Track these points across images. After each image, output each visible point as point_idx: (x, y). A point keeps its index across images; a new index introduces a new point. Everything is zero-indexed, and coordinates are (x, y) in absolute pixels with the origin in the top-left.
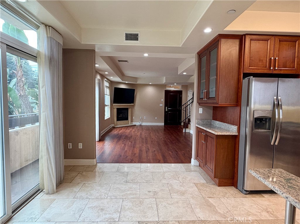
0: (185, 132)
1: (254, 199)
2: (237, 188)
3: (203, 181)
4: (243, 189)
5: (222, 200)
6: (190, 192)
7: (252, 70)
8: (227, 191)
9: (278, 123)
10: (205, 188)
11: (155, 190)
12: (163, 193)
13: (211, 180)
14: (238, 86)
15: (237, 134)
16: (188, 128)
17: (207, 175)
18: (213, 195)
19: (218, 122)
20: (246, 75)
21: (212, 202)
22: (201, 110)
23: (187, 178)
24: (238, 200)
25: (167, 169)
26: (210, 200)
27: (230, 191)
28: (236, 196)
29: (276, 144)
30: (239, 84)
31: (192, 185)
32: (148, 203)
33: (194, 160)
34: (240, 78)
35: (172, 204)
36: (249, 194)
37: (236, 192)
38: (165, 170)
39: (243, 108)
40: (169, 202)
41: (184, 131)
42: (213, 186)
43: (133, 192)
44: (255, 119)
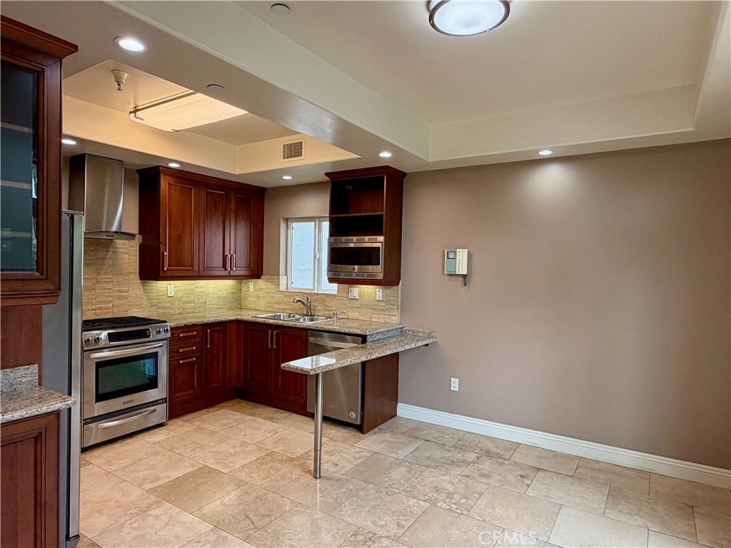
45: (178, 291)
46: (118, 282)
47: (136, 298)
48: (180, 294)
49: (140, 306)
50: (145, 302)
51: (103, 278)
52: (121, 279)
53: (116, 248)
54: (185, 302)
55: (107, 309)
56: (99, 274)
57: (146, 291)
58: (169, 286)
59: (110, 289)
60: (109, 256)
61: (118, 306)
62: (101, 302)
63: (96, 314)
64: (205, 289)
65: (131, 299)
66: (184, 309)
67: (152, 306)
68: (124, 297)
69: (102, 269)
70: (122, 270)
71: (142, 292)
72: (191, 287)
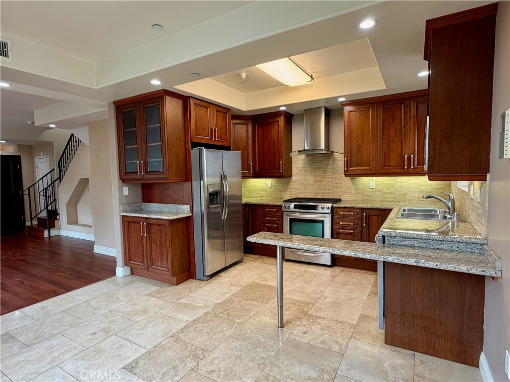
0: (50, 236)
1: (216, 281)
2: (196, 279)
3: (155, 288)
4: (204, 275)
5: (192, 295)
6: (153, 305)
7: (198, 139)
8: (188, 286)
9: (226, 196)
10: (165, 294)
11: (99, 328)
12: (119, 324)
13: (162, 283)
14: (186, 157)
15: (190, 214)
16: (54, 227)
17: (152, 281)
18: (179, 296)
19: (155, 205)
20: (195, 145)
21: (185, 302)
22: (126, 190)
23: (130, 293)
24: (205, 288)
25: (87, 297)
26: (180, 301)
27: (191, 284)
28: (201, 286)
29: (225, 218)
30: (187, 154)
31: (145, 298)
32: (109, 344)
33: (123, 268)
34: (187, 148)
35: (145, 327)
36: (210, 278)
37: (198, 283)
38: (83, 299)
39: (195, 184)
40: (139, 328)
41: (46, 234)
42: (170, 288)
43: (65, 349)
44: (210, 194)
45: (378, 185)
46: (336, 178)
47: (347, 188)
48: (380, 187)
49: (350, 193)
50: (353, 191)
51: (327, 176)
52: (337, 176)
53: (335, 158)
54: (385, 193)
55: (329, 193)
56: (325, 173)
57: (353, 184)
58: (371, 181)
59: (331, 182)
60: (330, 162)
61: (336, 192)
62: (326, 189)
63: (324, 196)
64: (405, 184)
65: (343, 189)
66: (384, 198)
67: (358, 194)
68: (339, 187)
69: (326, 171)
70: (338, 170)
71: (351, 184)
72: (391, 182)
